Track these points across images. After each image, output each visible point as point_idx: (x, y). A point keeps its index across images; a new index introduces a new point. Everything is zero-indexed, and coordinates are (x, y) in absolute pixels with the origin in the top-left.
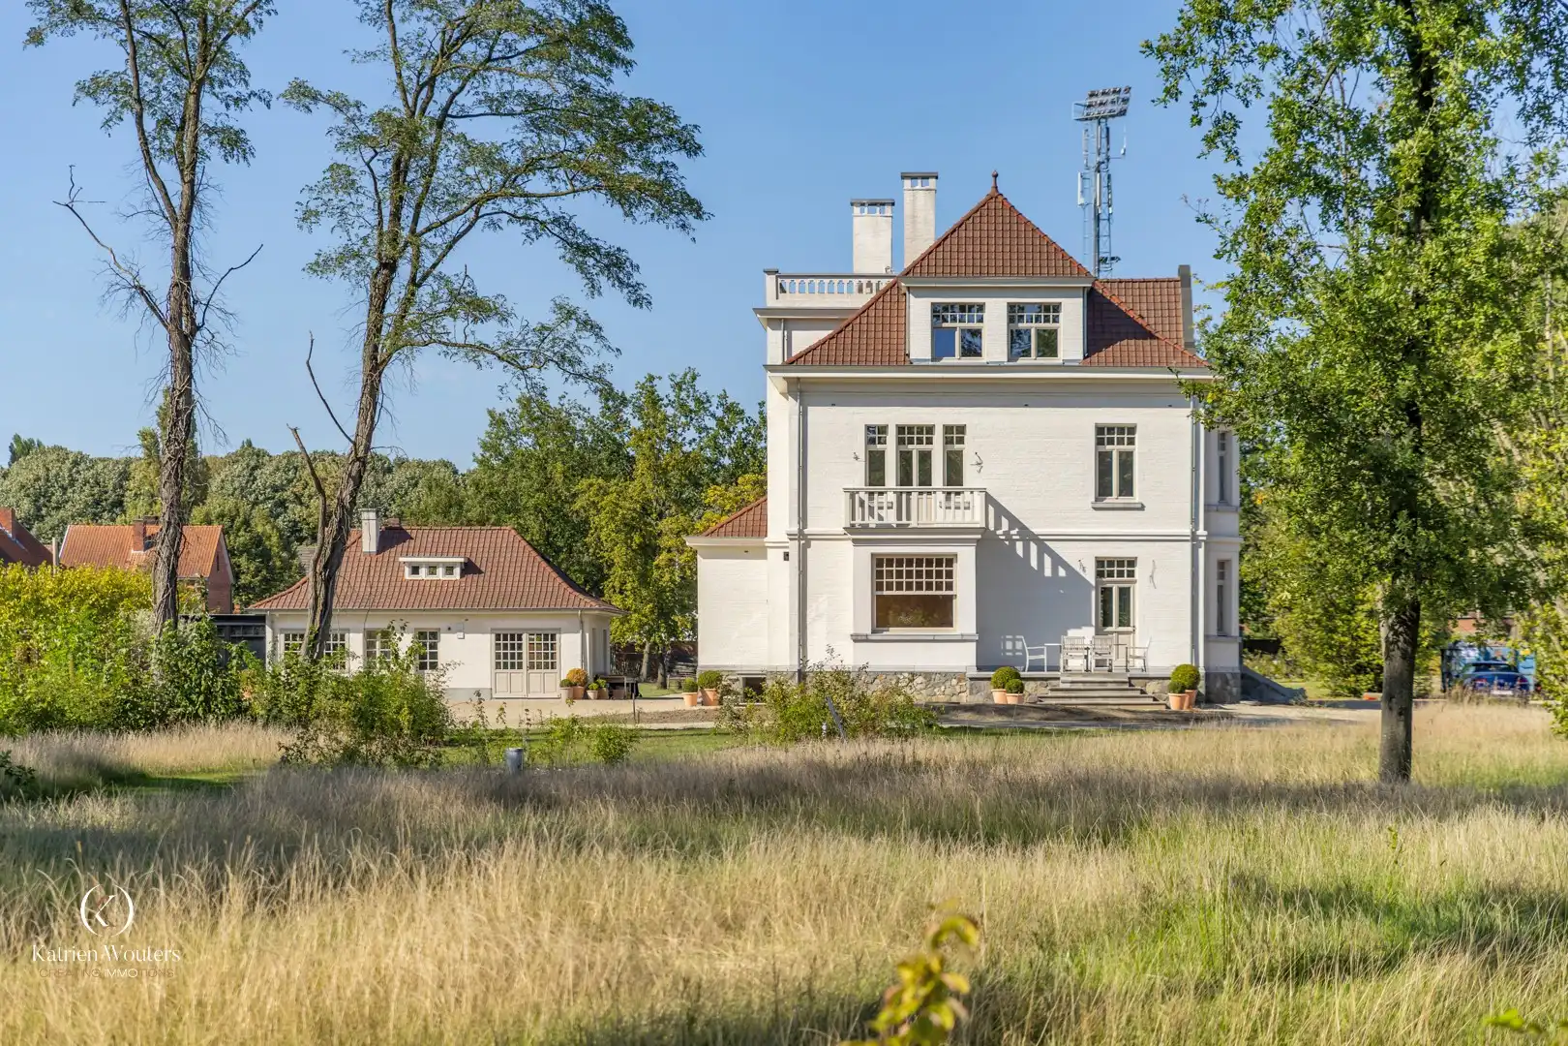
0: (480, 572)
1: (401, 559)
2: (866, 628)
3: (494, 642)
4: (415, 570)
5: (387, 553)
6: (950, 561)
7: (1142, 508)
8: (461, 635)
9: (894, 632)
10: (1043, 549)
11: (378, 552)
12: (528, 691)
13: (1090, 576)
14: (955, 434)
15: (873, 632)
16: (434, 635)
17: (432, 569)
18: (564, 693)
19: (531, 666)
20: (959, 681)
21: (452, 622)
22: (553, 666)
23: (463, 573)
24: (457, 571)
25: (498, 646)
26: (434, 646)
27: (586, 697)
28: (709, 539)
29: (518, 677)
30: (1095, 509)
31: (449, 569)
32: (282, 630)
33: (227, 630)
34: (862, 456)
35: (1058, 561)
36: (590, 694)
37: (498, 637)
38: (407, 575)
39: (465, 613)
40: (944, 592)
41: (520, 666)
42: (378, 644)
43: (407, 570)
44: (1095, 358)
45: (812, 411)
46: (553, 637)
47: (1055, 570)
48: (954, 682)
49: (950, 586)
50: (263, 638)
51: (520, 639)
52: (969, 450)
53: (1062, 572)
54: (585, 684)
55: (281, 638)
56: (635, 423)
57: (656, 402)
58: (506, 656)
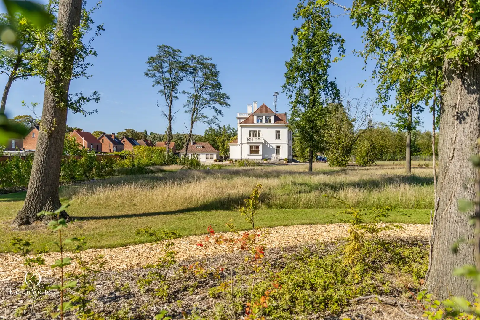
0: (204, 147)
1: (195, 146)
2: (249, 154)
4: (197, 147)
6: (259, 146)
7: (281, 140)
8: (202, 155)
9: (252, 154)
10: (269, 145)
11: (193, 145)
13: (275, 148)
14: (259, 131)
16: (199, 155)
17: (199, 147)
18: (214, 161)
19: (210, 158)
20: (260, 160)
21: (201, 153)
22: (213, 158)
24: (202, 147)
27: (217, 162)
28: (231, 144)
29: (209, 160)
30: (276, 140)
33: (175, 154)
34: (249, 134)
35: (271, 146)
37: (206, 155)
39: (203, 152)
42: (192, 156)
44: (275, 123)
45: (243, 129)
46: (213, 155)
49: (259, 149)
50: (179, 155)
51: (209, 155)
52: (261, 133)
54: (217, 160)
55: (181, 155)
56: (222, 130)
57: (225, 128)
58: (207, 157)
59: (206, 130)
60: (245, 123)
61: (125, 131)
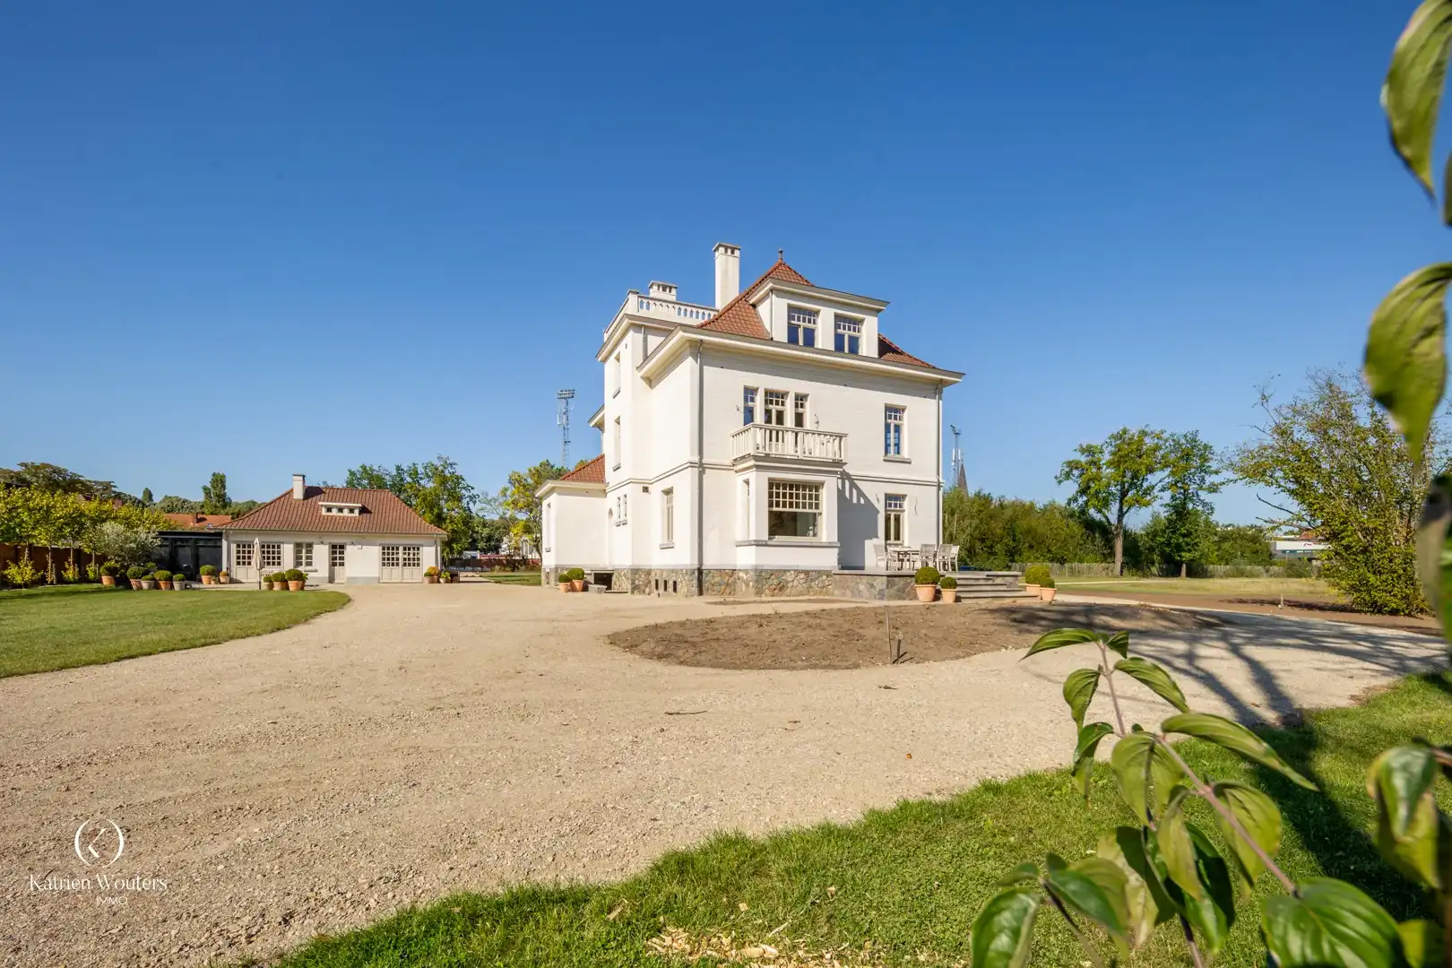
0: (371, 513)
1: (321, 503)
2: (765, 536)
3: (381, 551)
4: (329, 510)
5: (310, 500)
6: (817, 486)
7: (910, 463)
8: (360, 546)
9: (779, 539)
10: (853, 485)
11: (304, 500)
12: (403, 579)
13: (880, 507)
14: (800, 399)
15: (769, 539)
16: (342, 547)
17: (341, 510)
18: (427, 580)
19: (405, 565)
20: (827, 576)
21: (354, 540)
22: (418, 565)
23: (360, 513)
24: (357, 511)
25: (384, 553)
26: (342, 553)
27: (439, 582)
28: (562, 482)
29: (397, 571)
30: (885, 460)
31: (352, 511)
32: (234, 542)
33: (192, 541)
34: (742, 410)
35: (861, 494)
36: (441, 580)
37: (384, 549)
38: (324, 512)
39: (362, 535)
40: (814, 511)
41: (398, 564)
42: (304, 551)
43: (324, 510)
44: (884, 357)
46: (418, 549)
47: (859, 500)
48: (824, 577)
49: (817, 506)
50: (221, 547)
51: (398, 549)
52: (808, 412)
53: (862, 501)
54: (439, 576)
55: (234, 547)
56: (409, 480)
57: (417, 473)
58: (388, 559)
59: (352, 474)
60: (722, 333)
61: (18, 469)
